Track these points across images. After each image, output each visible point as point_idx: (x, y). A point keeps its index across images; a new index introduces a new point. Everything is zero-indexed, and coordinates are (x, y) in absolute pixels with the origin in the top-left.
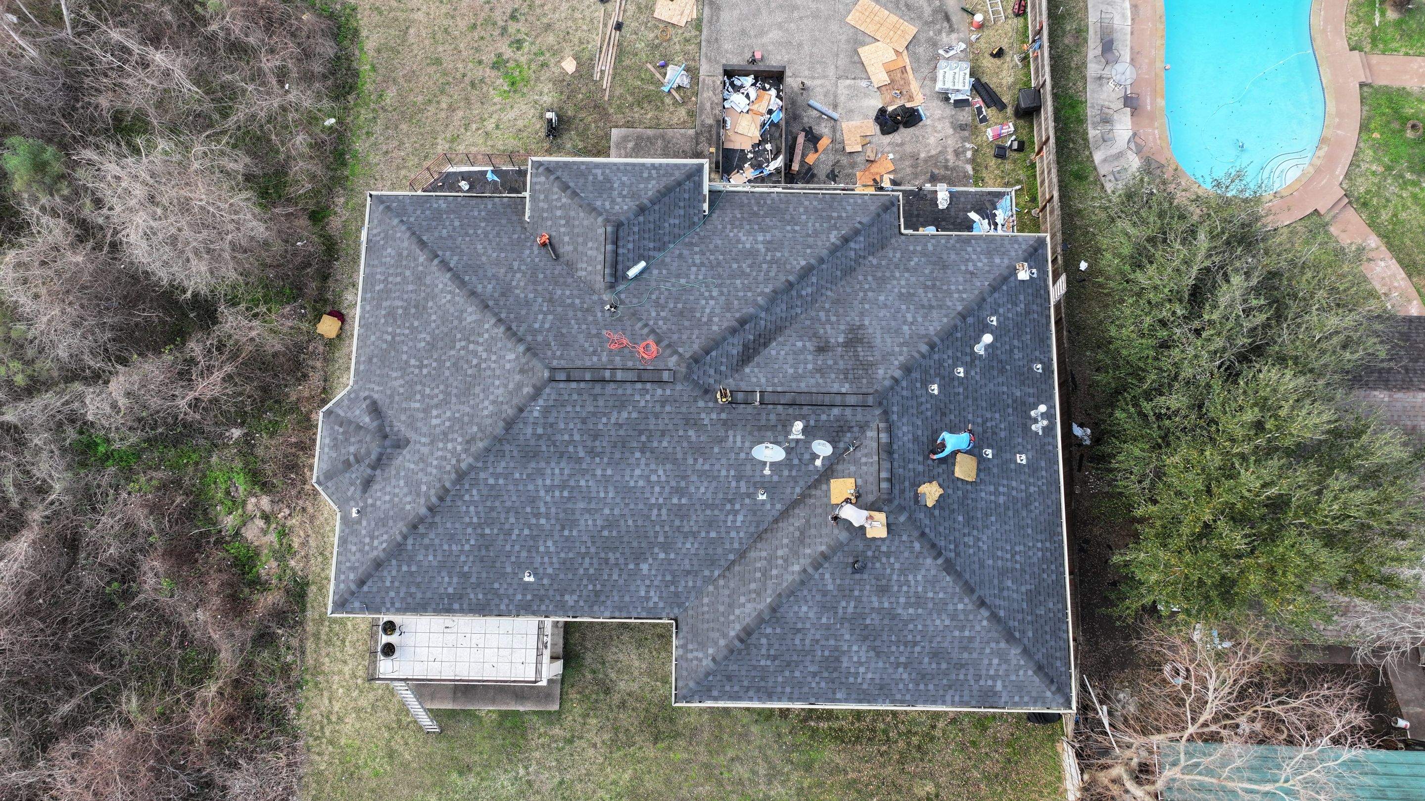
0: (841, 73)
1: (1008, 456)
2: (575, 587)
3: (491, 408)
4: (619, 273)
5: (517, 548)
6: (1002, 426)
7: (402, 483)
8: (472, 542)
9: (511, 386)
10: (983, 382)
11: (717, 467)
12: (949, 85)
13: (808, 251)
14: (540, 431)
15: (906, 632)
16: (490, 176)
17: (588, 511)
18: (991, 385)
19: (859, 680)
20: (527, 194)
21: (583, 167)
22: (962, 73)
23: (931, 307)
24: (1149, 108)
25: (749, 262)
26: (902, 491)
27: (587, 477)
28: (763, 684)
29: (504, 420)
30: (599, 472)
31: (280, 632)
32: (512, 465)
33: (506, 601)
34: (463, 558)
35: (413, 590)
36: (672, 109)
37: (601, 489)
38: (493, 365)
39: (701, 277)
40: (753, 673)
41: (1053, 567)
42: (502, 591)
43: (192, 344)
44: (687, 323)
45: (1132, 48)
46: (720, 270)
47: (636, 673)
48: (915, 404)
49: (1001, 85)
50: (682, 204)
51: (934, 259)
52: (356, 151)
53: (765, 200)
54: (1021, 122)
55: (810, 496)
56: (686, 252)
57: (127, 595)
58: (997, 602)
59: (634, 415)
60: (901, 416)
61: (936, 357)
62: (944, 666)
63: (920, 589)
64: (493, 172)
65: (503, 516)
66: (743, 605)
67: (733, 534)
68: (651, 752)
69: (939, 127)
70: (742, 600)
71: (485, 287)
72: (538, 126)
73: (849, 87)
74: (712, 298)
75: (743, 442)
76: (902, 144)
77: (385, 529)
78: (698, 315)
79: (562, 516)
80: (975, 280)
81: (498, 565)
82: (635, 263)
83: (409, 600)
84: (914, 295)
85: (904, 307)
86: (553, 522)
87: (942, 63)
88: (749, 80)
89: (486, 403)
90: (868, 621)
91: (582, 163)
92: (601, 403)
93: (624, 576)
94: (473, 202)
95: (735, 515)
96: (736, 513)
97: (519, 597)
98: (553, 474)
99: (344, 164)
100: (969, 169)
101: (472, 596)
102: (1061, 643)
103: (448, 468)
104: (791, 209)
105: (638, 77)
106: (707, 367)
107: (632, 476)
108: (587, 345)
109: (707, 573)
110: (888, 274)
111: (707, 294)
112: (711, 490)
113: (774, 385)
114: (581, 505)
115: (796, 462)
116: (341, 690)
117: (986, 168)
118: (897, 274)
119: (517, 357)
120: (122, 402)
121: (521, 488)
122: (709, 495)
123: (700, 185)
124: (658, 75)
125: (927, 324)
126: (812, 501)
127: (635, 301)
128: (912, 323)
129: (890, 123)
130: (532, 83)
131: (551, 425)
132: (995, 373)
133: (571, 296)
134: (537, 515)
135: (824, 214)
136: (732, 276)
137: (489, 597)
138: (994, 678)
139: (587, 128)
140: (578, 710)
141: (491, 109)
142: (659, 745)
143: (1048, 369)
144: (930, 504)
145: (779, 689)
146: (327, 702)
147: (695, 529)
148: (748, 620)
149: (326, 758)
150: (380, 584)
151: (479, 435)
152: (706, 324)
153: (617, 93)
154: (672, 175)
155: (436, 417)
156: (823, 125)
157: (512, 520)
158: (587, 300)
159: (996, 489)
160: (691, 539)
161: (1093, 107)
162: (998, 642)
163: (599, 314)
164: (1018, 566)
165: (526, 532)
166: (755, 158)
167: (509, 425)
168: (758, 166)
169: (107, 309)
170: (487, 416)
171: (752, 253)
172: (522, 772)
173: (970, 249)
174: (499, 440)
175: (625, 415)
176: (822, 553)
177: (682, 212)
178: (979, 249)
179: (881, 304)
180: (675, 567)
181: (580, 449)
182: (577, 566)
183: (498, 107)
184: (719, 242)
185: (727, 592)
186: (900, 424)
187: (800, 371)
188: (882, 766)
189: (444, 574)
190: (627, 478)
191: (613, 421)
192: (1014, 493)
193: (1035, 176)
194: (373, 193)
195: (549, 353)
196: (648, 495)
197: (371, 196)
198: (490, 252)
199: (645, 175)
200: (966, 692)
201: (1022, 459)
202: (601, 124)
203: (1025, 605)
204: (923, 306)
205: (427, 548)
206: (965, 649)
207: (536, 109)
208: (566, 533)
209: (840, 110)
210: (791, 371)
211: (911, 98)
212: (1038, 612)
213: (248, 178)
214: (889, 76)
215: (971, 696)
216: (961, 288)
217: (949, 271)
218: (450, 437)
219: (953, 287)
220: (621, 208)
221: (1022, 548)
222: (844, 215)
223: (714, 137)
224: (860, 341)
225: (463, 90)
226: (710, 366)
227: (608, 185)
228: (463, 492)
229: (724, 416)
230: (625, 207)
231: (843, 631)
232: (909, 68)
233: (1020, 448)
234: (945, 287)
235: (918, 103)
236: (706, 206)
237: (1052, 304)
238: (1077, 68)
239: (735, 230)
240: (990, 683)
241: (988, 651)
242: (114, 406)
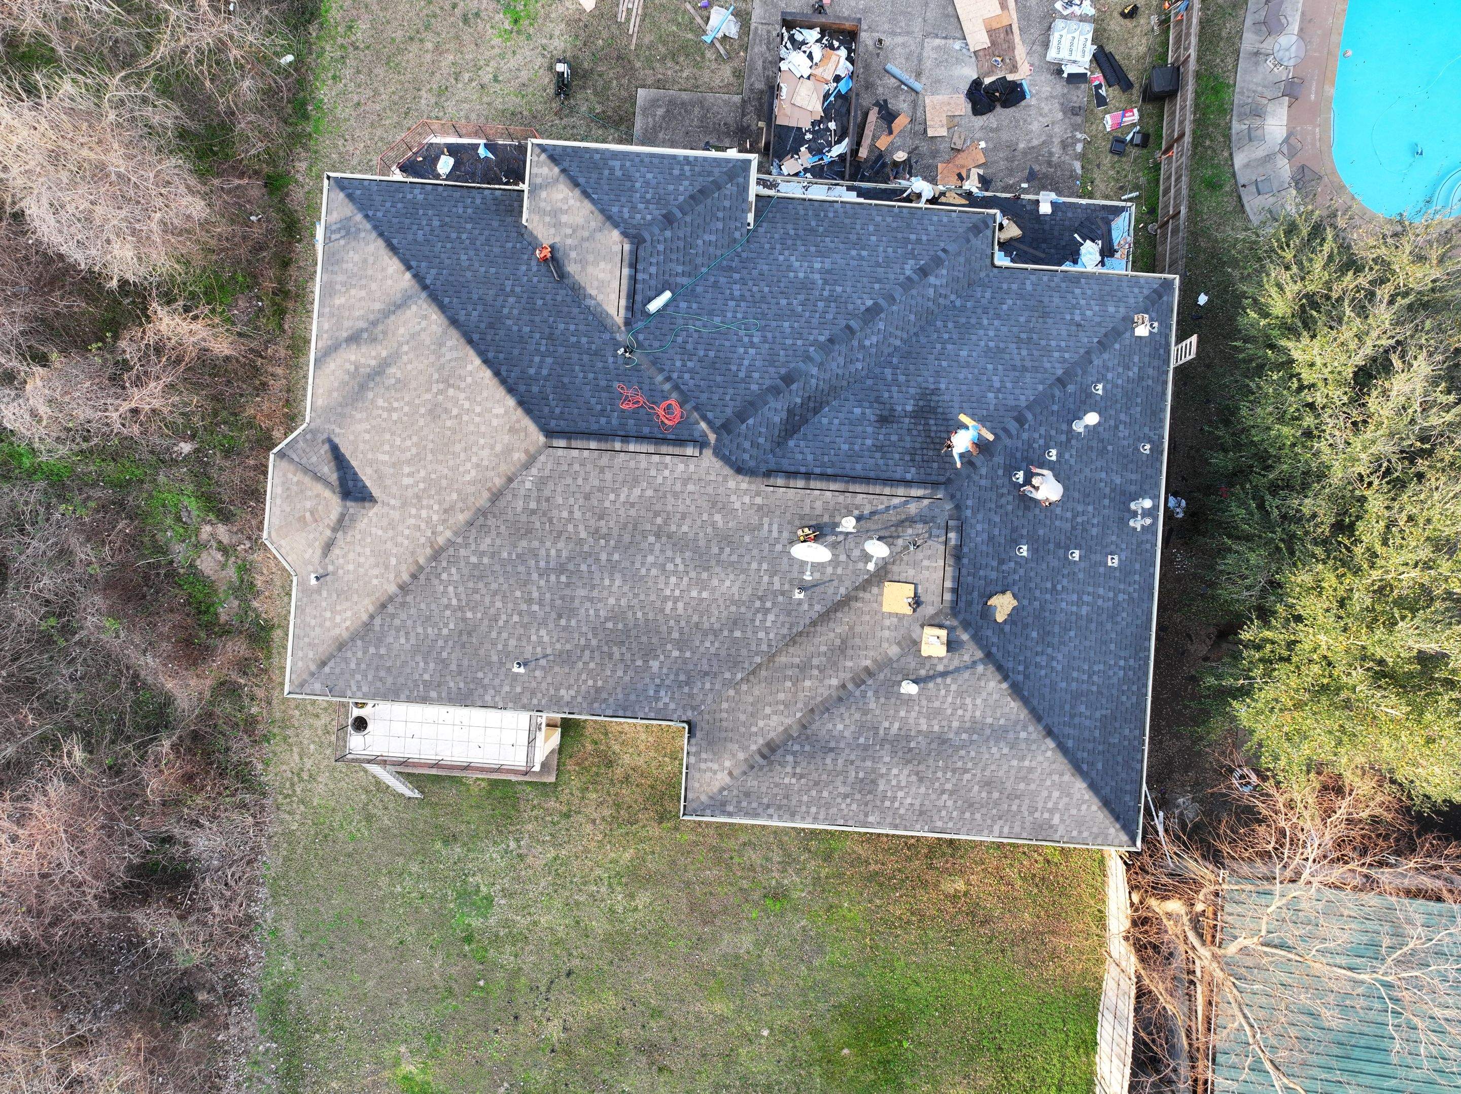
0: (930, 29)
1: (1098, 557)
2: (572, 681)
3: (473, 473)
4: (638, 306)
5: (505, 635)
6: (1095, 521)
7: (368, 551)
8: (452, 626)
9: (499, 448)
10: (1077, 468)
11: (747, 558)
12: (1064, 55)
13: (877, 286)
14: (533, 505)
15: (955, 758)
16: (482, 152)
17: (591, 600)
18: (1087, 470)
19: (897, 805)
20: (524, 187)
21: (597, 156)
22: (1082, 38)
23: (1025, 369)
24: (1313, 97)
25: (801, 297)
26: (969, 603)
27: (590, 561)
28: (785, 802)
29: (489, 489)
30: (604, 557)
31: (242, 681)
32: (498, 542)
33: (492, 692)
34: (440, 643)
35: (382, 674)
36: (714, 66)
37: (606, 575)
38: (477, 419)
39: (739, 316)
40: (775, 791)
41: (1135, 688)
42: (486, 681)
43: (123, 344)
44: (719, 379)
45: (1303, 14)
46: (764, 306)
47: (642, 747)
48: (994, 497)
49: (1129, 57)
50: (720, 215)
51: (1032, 303)
52: (321, 101)
53: (826, 211)
54: (1149, 107)
55: (857, 599)
56: (723, 280)
57: (67, 630)
58: (1067, 730)
59: (649, 493)
60: (976, 510)
61: (1025, 436)
62: (996, 795)
63: (978, 714)
64: (486, 145)
65: (487, 600)
66: (768, 717)
67: (761, 635)
68: (654, 830)
69: (1046, 109)
70: (768, 710)
71: (468, 315)
72: (547, 80)
73: (937, 48)
74: (752, 345)
75: (780, 532)
76: (997, 130)
77: (348, 604)
78: (734, 368)
79: (558, 602)
80: (1081, 334)
81: (482, 652)
82: (658, 294)
83: (379, 684)
84: (1003, 351)
85: (990, 367)
86: (548, 609)
87: (1059, 24)
88: (812, 35)
89: (469, 466)
90: (913, 745)
91: (597, 151)
92: (608, 476)
93: (631, 673)
94: (457, 194)
95: (765, 614)
96: (767, 611)
97: (507, 688)
98: (548, 556)
99: (306, 117)
100: (1077, 166)
101: (452, 684)
102: (1133, 774)
103: (423, 540)
104: (858, 227)
105: (674, 21)
106: (741, 439)
107: (643, 564)
108: (593, 401)
109: (727, 675)
110: (973, 321)
111: (746, 339)
112: (738, 584)
113: (823, 465)
114: (582, 592)
115: (843, 558)
116: (312, 747)
117: (1098, 166)
118: (985, 322)
119: (506, 412)
120: (43, 410)
121: (509, 569)
122: (735, 589)
123: (745, 189)
124: (699, 20)
125: (1017, 391)
126: (859, 605)
127: (656, 344)
128: (999, 390)
129: (985, 100)
130: (540, 21)
131: (548, 500)
132: (1094, 455)
133: (576, 332)
134: (530, 601)
135: (900, 235)
136: (779, 317)
137: (472, 686)
138: (1051, 811)
139: (607, 86)
140: (576, 783)
141: (487, 54)
142: (664, 825)
143: (1157, 450)
144: (1000, 618)
145: (804, 808)
146: (296, 757)
147: (717, 626)
148: (772, 735)
149: (298, 817)
150: (343, 665)
151: (460, 505)
152: (743, 381)
153: (646, 41)
154: (710, 174)
155: (409, 475)
156: (902, 98)
157: (499, 604)
158: (596, 340)
159: (1080, 598)
160: (711, 637)
161: (1242, 93)
162: (1062, 775)
163: (611, 360)
164: (1094, 688)
165: (516, 618)
166: (814, 140)
167: (496, 496)
168: (817, 151)
169: (15, 295)
170: (469, 483)
171: (806, 286)
172: (513, 845)
173: (1078, 291)
174: (483, 513)
175: (637, 492)
176: (867, 669)
177: (720, 225)
178: (1089, 292)
179: (961, 360)
180: (691, 667)
181: (581, 528)
182: (574, 658)
183: (497, 51)
184: (766, 267)
185: (751, 699)
186: (974, 521)
187: (857, 447)
188: (909, 859)
189: (419, 658)
190: (638, 565)
191: (623, 498)
192: (1100, 602)
193: (1158, 181)
194: (331, 174)
195: (546, 410)
196: (661, 586)
197: (329, 178)
198: (477, 264)
199: (676, 172)
200: (1018, 823)
201: (1113, 562)
202: (625, 81)
203: (1097, 733)
204: (1014, 368)
205: (398, 630)
206: (1024, 779)
207: (544, 56)
208: (563, 622)
209: (924, 80)
210: (845, 447)
211: (1014, 68)
212: (1112, 740)
213: (183, 134)
214: (990, 36)
215: (1023, 828)
216: (1063, 344)
217: (1050, 321)
218: (425, 502)
219: (1053, 343)
220: (643, 218)
221: (1101, 667)
222: (924, 238)
223: (766, 107)
224: (933, 411)
225: (453, 25)
226: (746, 438)
227: (629, 184)
228: (439, 570)
229: (759, 500)
230: (649, 217)
231: (883, 753)
232: (1015, 28)
233: (1113, 547)
234: (1043, 343)
235: (1022, 74)
236: (751, 218)
237: (1172, 367)
238: (1229, 39)
239: (786, 253)
240: (1046, 815)
241: (1048, 783)
242: (34, 414)
